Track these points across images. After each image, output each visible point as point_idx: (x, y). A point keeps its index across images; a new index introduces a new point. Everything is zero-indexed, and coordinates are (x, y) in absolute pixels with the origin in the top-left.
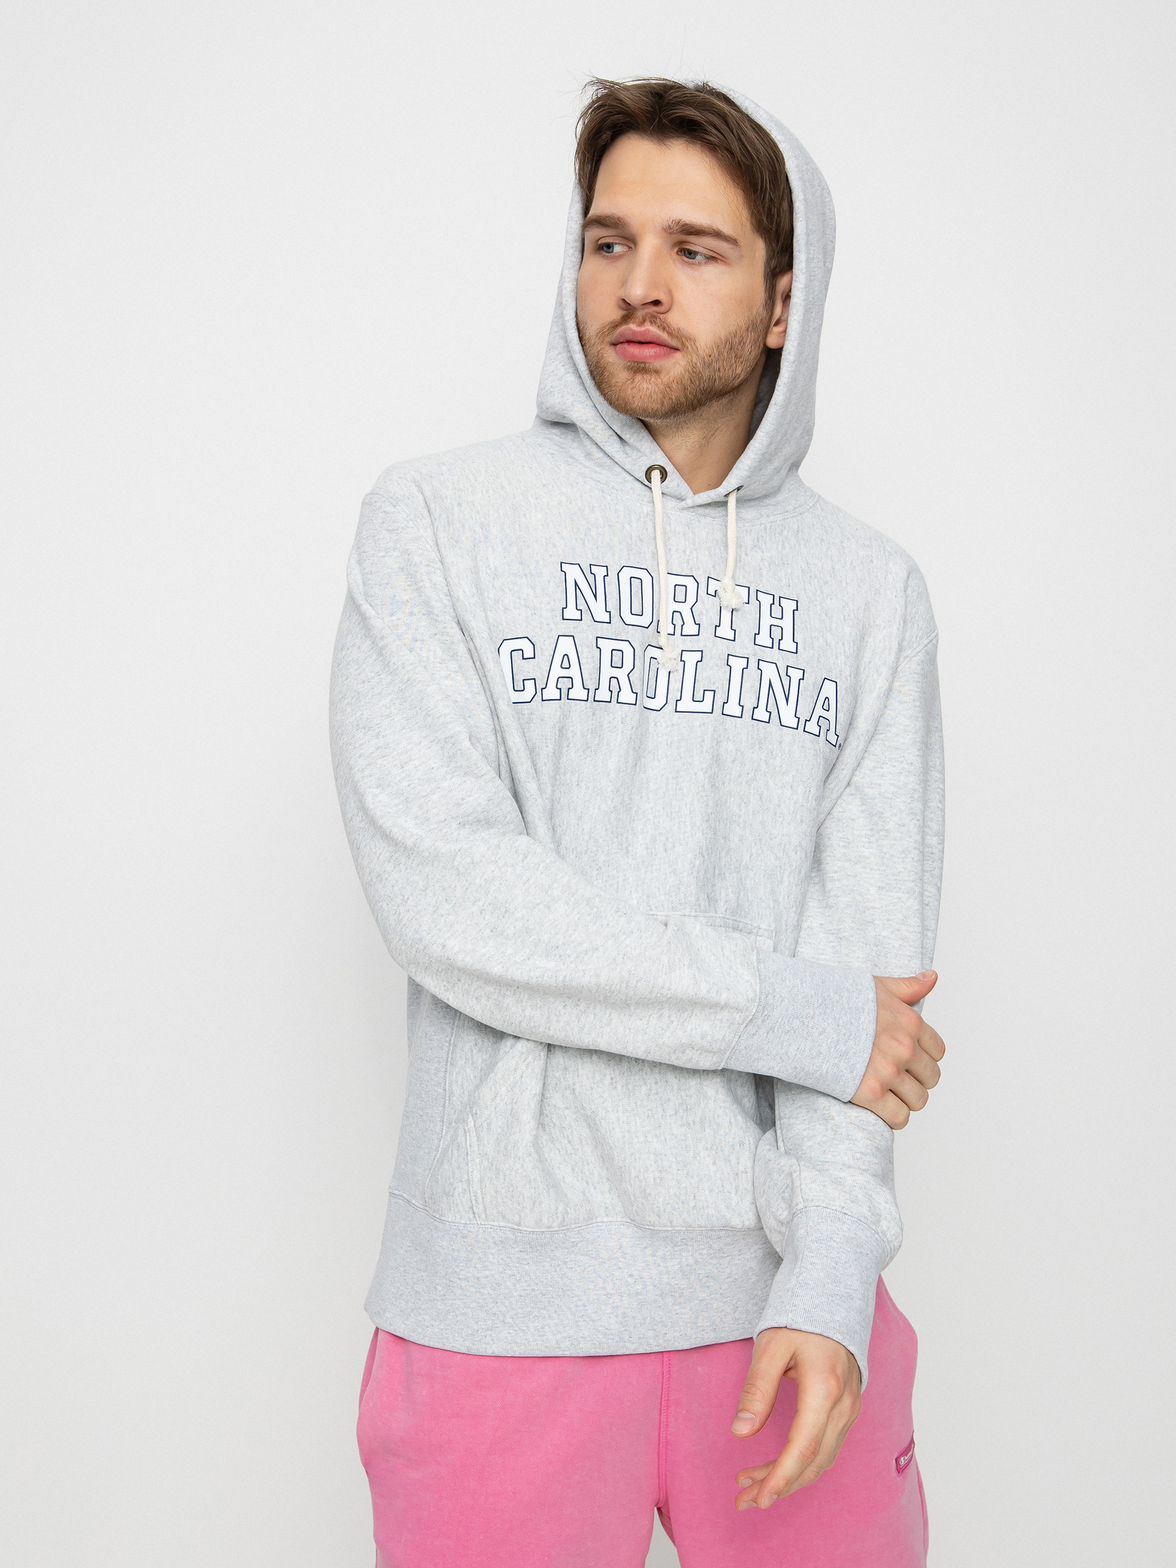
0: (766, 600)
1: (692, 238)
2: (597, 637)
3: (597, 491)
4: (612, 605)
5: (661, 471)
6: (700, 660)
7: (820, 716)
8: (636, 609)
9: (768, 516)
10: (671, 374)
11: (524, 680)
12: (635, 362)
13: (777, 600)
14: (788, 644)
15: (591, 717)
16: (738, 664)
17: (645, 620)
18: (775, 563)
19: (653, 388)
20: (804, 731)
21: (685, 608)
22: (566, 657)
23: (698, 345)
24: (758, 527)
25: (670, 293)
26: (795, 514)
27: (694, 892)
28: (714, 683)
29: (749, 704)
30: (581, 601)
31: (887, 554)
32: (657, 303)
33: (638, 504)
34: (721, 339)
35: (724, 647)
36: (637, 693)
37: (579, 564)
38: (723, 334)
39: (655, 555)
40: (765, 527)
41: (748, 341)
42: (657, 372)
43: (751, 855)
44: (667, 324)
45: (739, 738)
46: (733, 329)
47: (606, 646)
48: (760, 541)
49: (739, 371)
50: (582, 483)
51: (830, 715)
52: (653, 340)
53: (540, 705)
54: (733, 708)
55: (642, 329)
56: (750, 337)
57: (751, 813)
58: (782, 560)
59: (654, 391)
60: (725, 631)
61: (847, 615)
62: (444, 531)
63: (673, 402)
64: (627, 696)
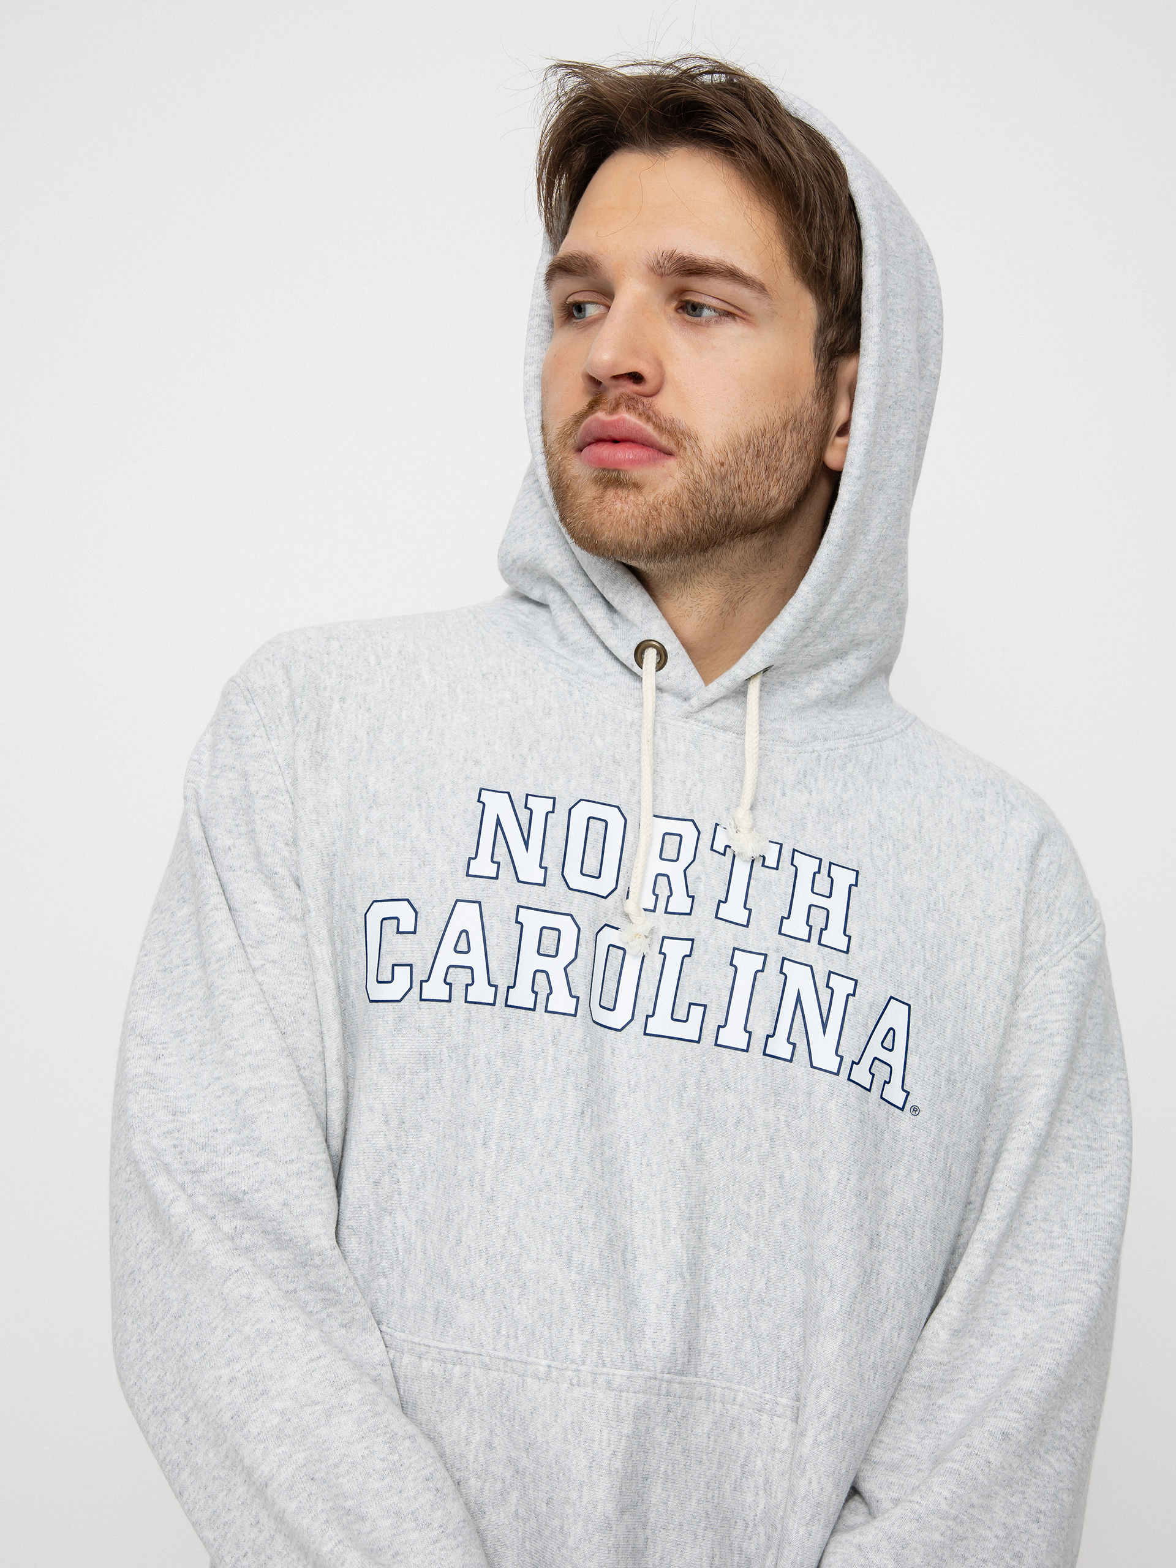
0: (806, 867)
1: (695, 283)
2: (519, 907)
3: (561, 684)
4: (552, 860)
5: (658, 653)
6: (688, 954)
7: (875, 1058)
8: (591, 866)
9: (826, 740)
10: (661, 491)
11: (394, 966)
12: (604, 469)
13: (825, 867)
14: (834, 937)
15: (501, 1032)
16: (748, 964)
17: (604, 885)
18: (828, 812)
19: (631, 511)
20: (849, 1079)
21: (675, 871)
22: (464, 934)
23: (702, 447)
24: (806, 755)
25: (660, 365)
26: (871, 740)
27: (668, 1339)
28: (706, 994)
29: (760, 1031)
30: (501, 849)
31: (1008, 807)
32: (636, 377)
33: (620, 708)
34: (739, 438)
35: (729, 936)
36: (578, 998)
37: (509, 793)
38: (743, 431)
39: (634, 787)
40: (819, 756)
41: (787, 446)
42: (637, 486)
43: (769, 1280)
44: (654, 413)
45: (744, 1086)
46: (759, 423)
47: (533, 921)
48: (808, 777)
49: (774, 492)
50: (543, 670)
51: (896, 1059)
52: (632, 437)
53: (416, 1007)
54: (734, 1035)
55: (615, 417)
56: (790, 442)
57: (766, 1210)
58: (839, 807)
59: (633, 515)
60: (734, 910)
61: (932, 903)
62: (307, 740)
63: (664, 535)
64: (561, 1001)
